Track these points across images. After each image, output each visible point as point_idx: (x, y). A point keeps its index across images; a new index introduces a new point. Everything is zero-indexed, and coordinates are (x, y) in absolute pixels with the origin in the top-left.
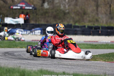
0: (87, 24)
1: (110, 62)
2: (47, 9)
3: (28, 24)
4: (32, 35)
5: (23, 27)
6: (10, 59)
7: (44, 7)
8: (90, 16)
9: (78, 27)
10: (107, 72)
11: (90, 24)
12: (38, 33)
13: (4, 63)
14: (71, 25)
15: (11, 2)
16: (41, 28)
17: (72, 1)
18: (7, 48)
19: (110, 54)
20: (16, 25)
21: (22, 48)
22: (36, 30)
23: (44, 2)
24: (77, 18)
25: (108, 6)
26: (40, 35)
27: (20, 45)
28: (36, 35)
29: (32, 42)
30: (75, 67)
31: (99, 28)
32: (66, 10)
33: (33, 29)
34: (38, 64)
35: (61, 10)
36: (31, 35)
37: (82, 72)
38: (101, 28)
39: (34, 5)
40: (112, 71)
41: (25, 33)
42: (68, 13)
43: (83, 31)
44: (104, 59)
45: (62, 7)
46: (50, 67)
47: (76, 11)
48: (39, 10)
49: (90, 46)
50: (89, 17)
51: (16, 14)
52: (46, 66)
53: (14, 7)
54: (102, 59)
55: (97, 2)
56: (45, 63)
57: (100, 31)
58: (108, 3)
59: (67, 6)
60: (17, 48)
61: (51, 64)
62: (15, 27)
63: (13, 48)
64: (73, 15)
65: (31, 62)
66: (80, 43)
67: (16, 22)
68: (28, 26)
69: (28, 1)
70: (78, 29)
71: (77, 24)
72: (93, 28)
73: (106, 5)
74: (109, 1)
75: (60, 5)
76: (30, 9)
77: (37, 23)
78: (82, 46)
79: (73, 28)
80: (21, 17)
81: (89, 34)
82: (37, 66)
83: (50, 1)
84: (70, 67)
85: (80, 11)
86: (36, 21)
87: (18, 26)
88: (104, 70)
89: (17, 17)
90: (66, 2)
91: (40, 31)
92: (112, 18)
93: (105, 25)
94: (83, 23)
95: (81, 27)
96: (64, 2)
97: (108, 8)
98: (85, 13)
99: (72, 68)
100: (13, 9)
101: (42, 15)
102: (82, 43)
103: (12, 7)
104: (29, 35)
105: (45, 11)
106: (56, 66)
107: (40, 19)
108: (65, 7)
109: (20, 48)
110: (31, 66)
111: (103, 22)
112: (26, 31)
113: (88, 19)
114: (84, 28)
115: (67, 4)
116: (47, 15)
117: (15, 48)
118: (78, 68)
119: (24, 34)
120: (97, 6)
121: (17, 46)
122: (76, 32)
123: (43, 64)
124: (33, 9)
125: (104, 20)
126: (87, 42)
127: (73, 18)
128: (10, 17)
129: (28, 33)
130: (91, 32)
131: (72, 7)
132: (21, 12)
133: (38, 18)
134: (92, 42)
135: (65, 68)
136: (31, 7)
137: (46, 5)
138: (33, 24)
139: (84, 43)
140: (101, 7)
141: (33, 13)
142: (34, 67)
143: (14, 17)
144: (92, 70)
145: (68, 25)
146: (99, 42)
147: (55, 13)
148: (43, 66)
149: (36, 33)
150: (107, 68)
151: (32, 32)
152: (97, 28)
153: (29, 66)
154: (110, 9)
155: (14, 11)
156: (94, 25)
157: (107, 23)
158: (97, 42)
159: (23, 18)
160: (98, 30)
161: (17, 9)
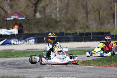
0: (79, 31)
1: (104, 66)
2: (39, 19)
3: (22, 34)
4: (27, 44)
5: (17, 37)
6: (8, 68)
7: (36, 17)
8: (81, 23)
9: (70, 34)
10: (102, 75)
11: (81, 31)
12: (32, 42)
13: (3, 73)
14: (63, 33)
15: (5, 14)
16: (35, 37)
17: (62, 10)
18: (4, 58)
19: (103, 59)
20: (10, 35)
21: (18, 57)
22: (30, 39)
23: (35, 12)
24: (68, 25)
25: (97, 12)
26: (33, 44)
27: (16, 55)
28: (30, 44)
29: (27, 51)
30: (71, 72)
31: (90, 34)
32: (58, 19)
33: (27, 39)
34: (36, 72)
35: (52, 19)
36: (25, 44)
37: (78, 77)
38: (91, 34)
39: (27, 16)
40: (107, 75)
41: (20, 42)
42: (60, 21)
43: (75, 38)
44: (98, 64)
45: (53, 16)
46: (48, 74)
47: (67, 19)
48: (32, 20)
49: (83, 52)
50: (79, 24)
51: (10, 25)
52: (43, 73)
53: (8, 19)
54: (96, 64)
55: (87, 10)
56: (42, 71)
57: (91, 37)
58: (97, 10)
59: (58, 15)
60: (14, 57)
61: (48, 72)
62: (10, 37)
63: (10, 57)
64: (64, 23)
65: (29, 71)
66: (73, 49)
67: (10, 32)
68: (22, 36)
69: (20, 12)
70: (70, 36)
71: (68, 32)
72: (85, 35)
73: (95, 11)
74: (98, 7)
75: (51, 14)
76: (23, 20)
77: (31, 33)
78: (76, 52)
79: (65, 35)
80: (15, 28)
81: (81, 41)
82: (35, 74)
83: (42, 11)
84: (66, 73)
85: (71, 18)
86: (29, 30)
87: (12, 36)
88: (99, 74)
89: (11, 28)
90: (57, 11)
91: (34, 40)
92: (102, 24)
93: (95, 31)
94: (74, 30)
95: (73, 34)
96: (55, 11)
97: (97, 14)
98: (76, 21)
99: (68, 74)
100: (6, 20)
101: (34, 24)
102: (75, 49)
103: (5, 19)
104: (24, 44)
105: (37, 20)
106: (53, 73)
107: (33, 28)
108: (56, 16)
109: (17, 57)
110: (29, 75)
111: (93, 28)
112: (21, 41)
113: (79, 26)
114: (76, 35)
115: (58, 13)
116: (39, 24)
117: (11, 57)
118: (74, 74)
119: (19, 44)
120: (87, 13)
121: (14, 56)
122: (68, 39)
123: (40, 72)
124: (26, 19)
125: (95, 26)
126: (80, 48)
127: (65, 26)
128: (4, 28)
129: (22, 43)
130: (83, 39)
131: (63, 15)
132: (14, 23)
133: (31, 28)
134: (84, 47)
135: (62, 74)
136: (24, 17)
137: (38, 15)
138: (27, 34)
139: (77, 49)
140: (91, 14)
141: (26, 23)
142: (32, 75)
143: (8, 28)
144: (88, 75)
145: (60, 33)
146: (91, 47)
147: (47, 22)
148: (41, 73)
149: (30, 42)
150: (102, 72)
151: (27, 42)
152: (88, 34)
153: (28, 74)
154: (99, 16)
155: (8, 22)
156: (85, 31)
157: (97, 28)
158: (89, 47)
159: (17, 28)
160: (89, 36)
161: (11, 20)
